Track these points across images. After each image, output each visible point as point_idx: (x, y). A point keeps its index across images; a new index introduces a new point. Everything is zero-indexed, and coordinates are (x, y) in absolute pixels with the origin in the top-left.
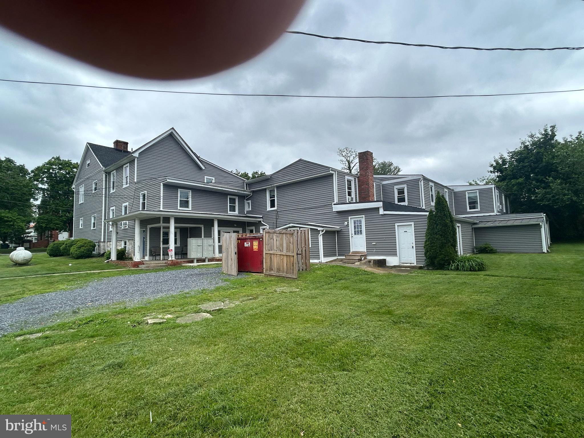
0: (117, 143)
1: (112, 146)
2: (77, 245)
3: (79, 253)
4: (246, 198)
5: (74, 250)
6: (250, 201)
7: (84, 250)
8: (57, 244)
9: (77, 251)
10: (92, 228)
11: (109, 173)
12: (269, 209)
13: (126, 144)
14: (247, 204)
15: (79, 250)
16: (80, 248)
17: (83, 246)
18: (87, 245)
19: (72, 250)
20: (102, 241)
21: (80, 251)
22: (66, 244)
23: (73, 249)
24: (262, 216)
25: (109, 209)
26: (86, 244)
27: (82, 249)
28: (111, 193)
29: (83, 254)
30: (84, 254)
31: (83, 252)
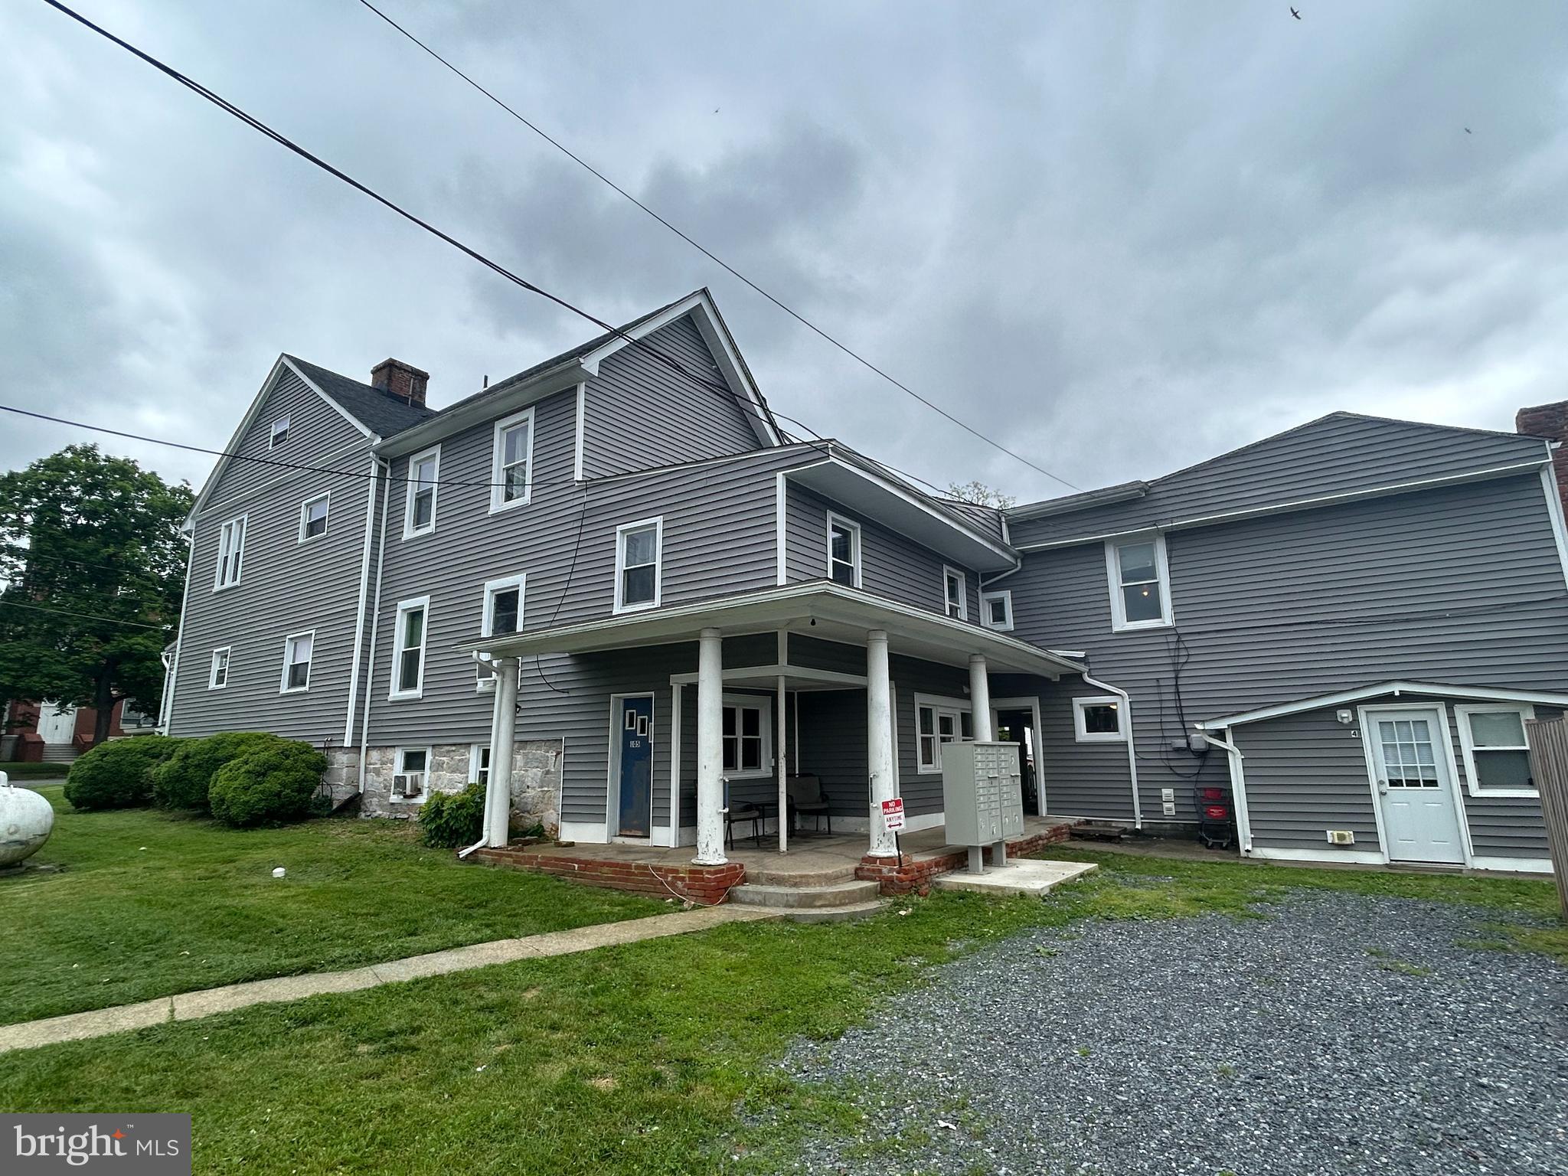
0: (390, 369)
1: (368, 380)
2: (246, 763)
3: (261, 800)
4: (981, 585)
5: (236, 784)
6: (1006, 595)
7: (284, 785)
8: (116, 753)
9: (246, 789)
10: (284, 689)
11: (393, 461)
12: (1120, 622)
13: (422, 377)
14: (987, 604)
15: (260, 788)
16: (264, 775)
17: (276, 768)
18: (296, 761)
19: (222, 783)
20: (348, 743)
21: (262, 792)
22: (187, 757)
23: (228, 779)
24: (1081, 654)
25: (389, 609)
26: (287, 757)
27: (271, 784)
28: (407, 542)
29: (277, 803)
30: (283, 806)
31: (278, 794)
